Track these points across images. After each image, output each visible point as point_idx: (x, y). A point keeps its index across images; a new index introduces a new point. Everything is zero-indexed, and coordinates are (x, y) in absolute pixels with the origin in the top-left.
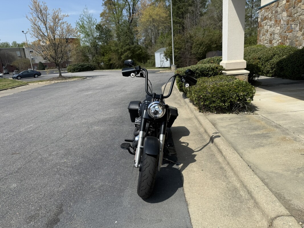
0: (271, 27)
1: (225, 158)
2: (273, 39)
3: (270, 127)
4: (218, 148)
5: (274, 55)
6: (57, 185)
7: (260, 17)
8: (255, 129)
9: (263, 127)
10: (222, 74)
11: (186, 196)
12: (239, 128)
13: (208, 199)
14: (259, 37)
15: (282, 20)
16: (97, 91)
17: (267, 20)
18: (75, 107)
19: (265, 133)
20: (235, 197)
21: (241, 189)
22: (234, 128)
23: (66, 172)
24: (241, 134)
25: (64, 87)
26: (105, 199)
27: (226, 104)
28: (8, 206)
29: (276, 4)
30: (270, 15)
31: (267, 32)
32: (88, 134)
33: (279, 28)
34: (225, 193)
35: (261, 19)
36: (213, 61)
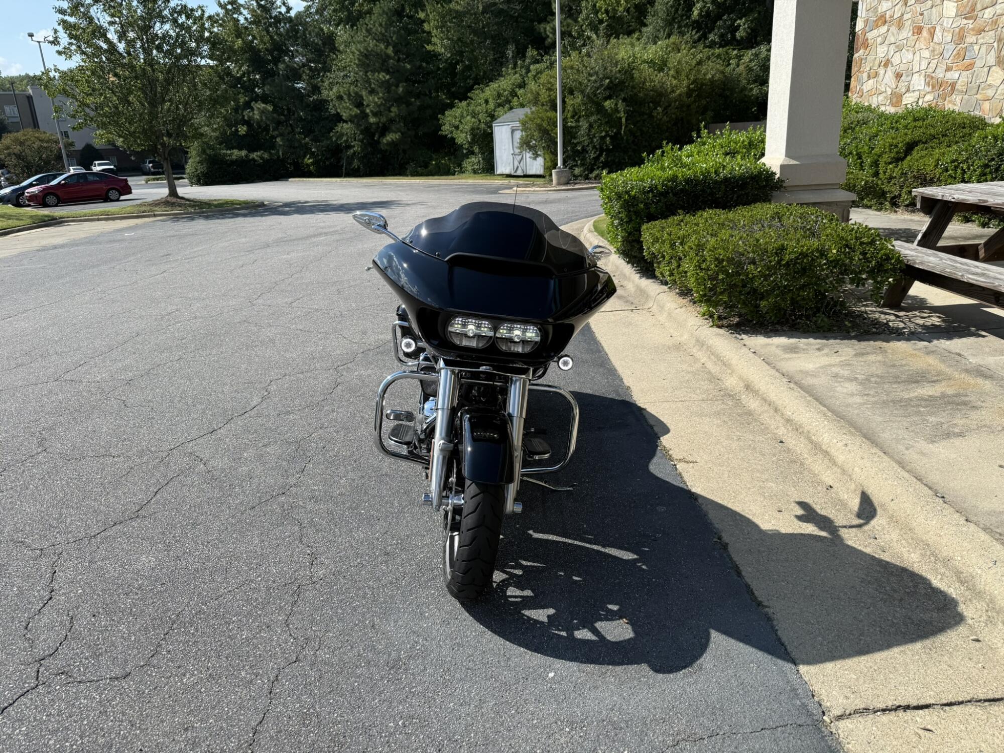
0: (899, 49)
2: (904, 90)
3: (963, 376)
4: (811, 441)
7: (864, 14)
8: (916, 380)
9: (939, 374)
12: (860, 377)
14: (856, 81)
15: (938, 28)
17: (885, 28)
18: (261, 301)
19: (950, 391)
22: (843, 377)
23: (316, 514)
24: (874, 396)
30: (899, 10)
31: (886, 65)
33: (926, 54)
35: (866, 22)
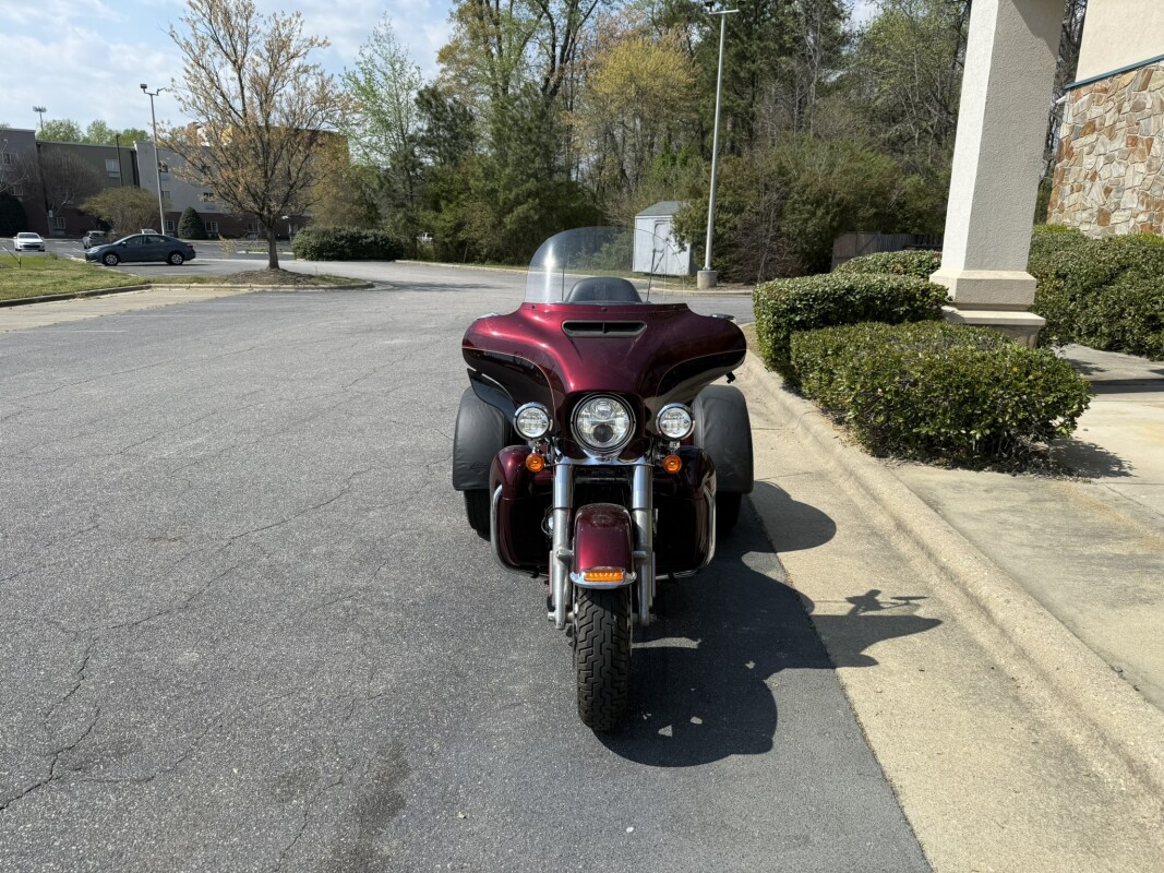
0: (1109, 160)
1: (1003, 631)
2: (1113, 207)
4: (967, 594)
5: (1124, 268)
6: (358, 669)
7: (1070, 120)
8: (1101, 535)
9: (1128, 530)
10: (939, 316)
11: (882, 761)
12: (1033, 526)
13: (971, 778)
14: (1057, 194)
15: (1156, 140)
16: (427, 338)
17: (1095, 136)
18: (355, 388)
19: (1140, 552)
20: (1076, 780)
21: (1091, 753)
22: (1012, 524)
23: (383, 623)
24: (1047, 549)
25: (292, 311)
26: (565, 740)
27: (972, 432)
28: (187, 731)
29: (1141, 79)
30: (1111, 118)
31: (1093, 179)
32: (431, 491)
33: (1142, 168)
34: (1032, 762)
35: (1073, 128)
36: (902, 264)
